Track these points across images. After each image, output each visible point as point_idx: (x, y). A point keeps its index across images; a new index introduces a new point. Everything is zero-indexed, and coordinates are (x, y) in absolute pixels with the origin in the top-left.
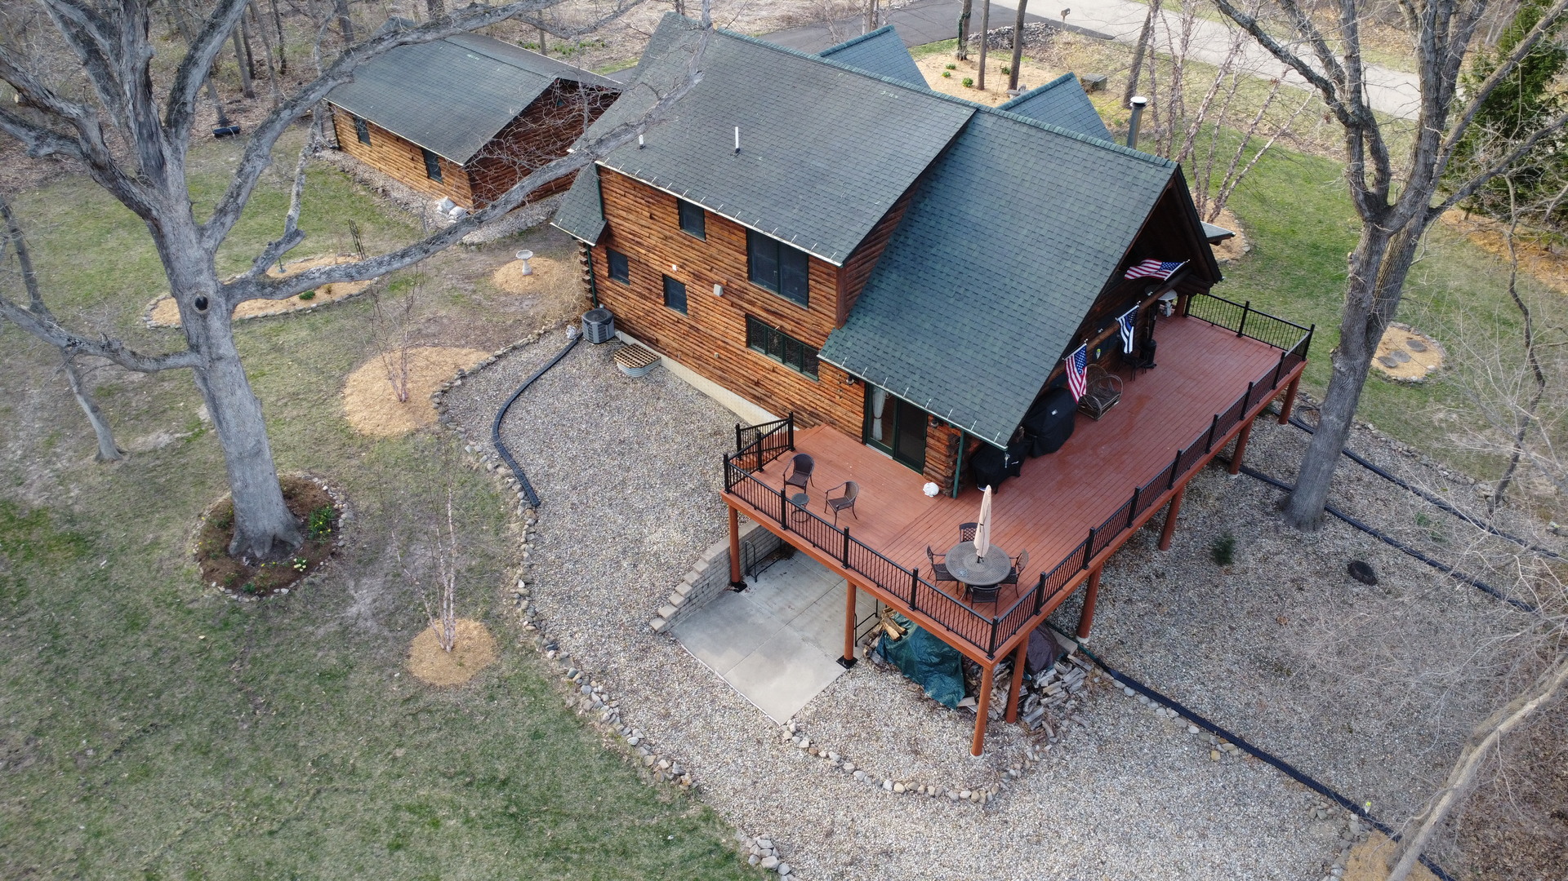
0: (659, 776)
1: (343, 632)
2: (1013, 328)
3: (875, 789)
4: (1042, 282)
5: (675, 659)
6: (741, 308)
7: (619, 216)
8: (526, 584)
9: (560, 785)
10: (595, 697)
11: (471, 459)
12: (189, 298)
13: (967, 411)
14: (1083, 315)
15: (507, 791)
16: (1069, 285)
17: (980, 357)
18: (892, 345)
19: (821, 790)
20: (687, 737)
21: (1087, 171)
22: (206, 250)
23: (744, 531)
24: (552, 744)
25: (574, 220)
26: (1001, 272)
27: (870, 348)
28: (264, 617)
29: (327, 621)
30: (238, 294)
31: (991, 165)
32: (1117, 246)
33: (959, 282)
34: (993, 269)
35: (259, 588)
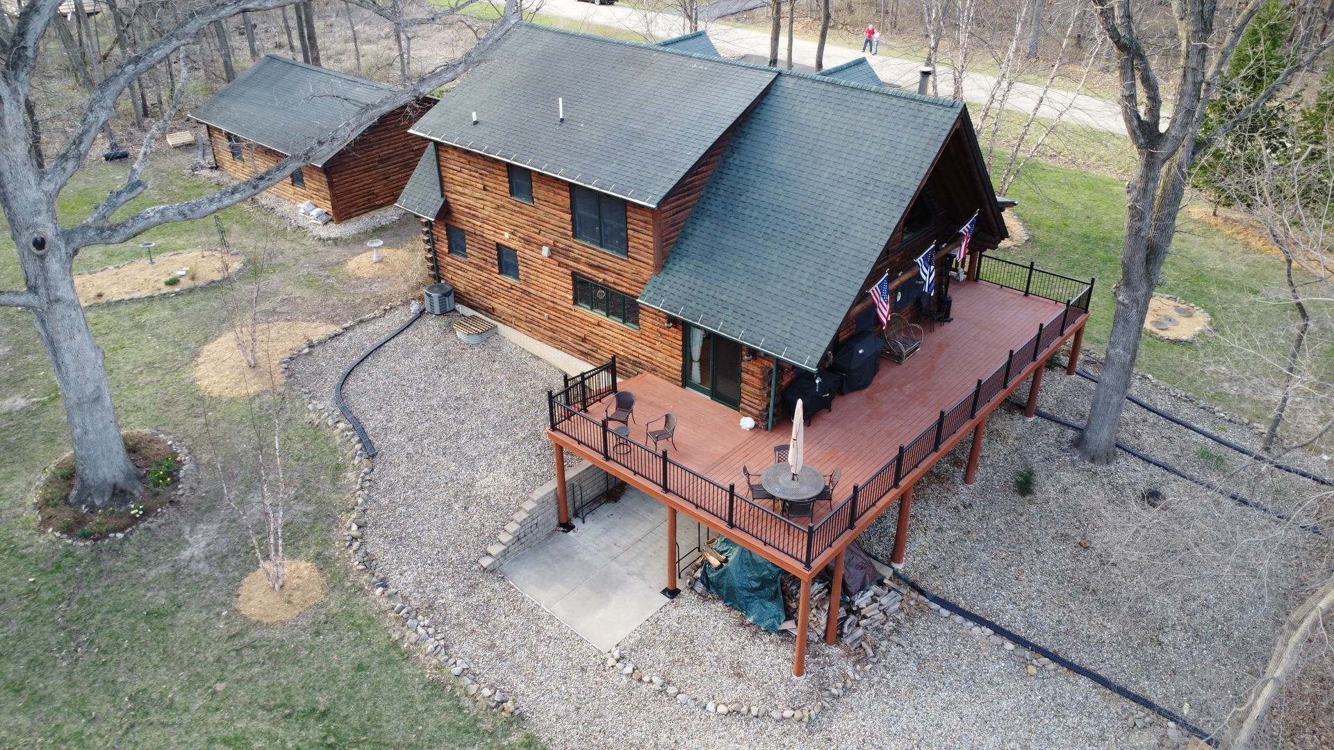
0: (482, 704)
1: (175, 573)
2: (818, 260)
3: (698, 711)
4: (844, 217)
5: (503, 594)
6: (568, 266)
7: (457, 192)
8: (359, 527)
9: (380, 715)
10: (421, 631)
11: (313, 416)
12: (27, 238)
13: (778, 339)
14: (884, 243)
15: (326, 722)
16: (869, 218)
17: (788, 289)
18: (706, 285)
19: (645, 713)
20: (512, 667)
21: (881, 117)
22: (46, 193)
23: (570, 474)
24: (376, 676)
25: (416, 199)
26: (805, 212)
27: (686, 289)
28: (96, 560)
29: (160, 564)
30: (78, 240)
31: (794, 119)
32: (912, 180)
33: (767, 224)
34: (799, 210)
35: (93, 534)
